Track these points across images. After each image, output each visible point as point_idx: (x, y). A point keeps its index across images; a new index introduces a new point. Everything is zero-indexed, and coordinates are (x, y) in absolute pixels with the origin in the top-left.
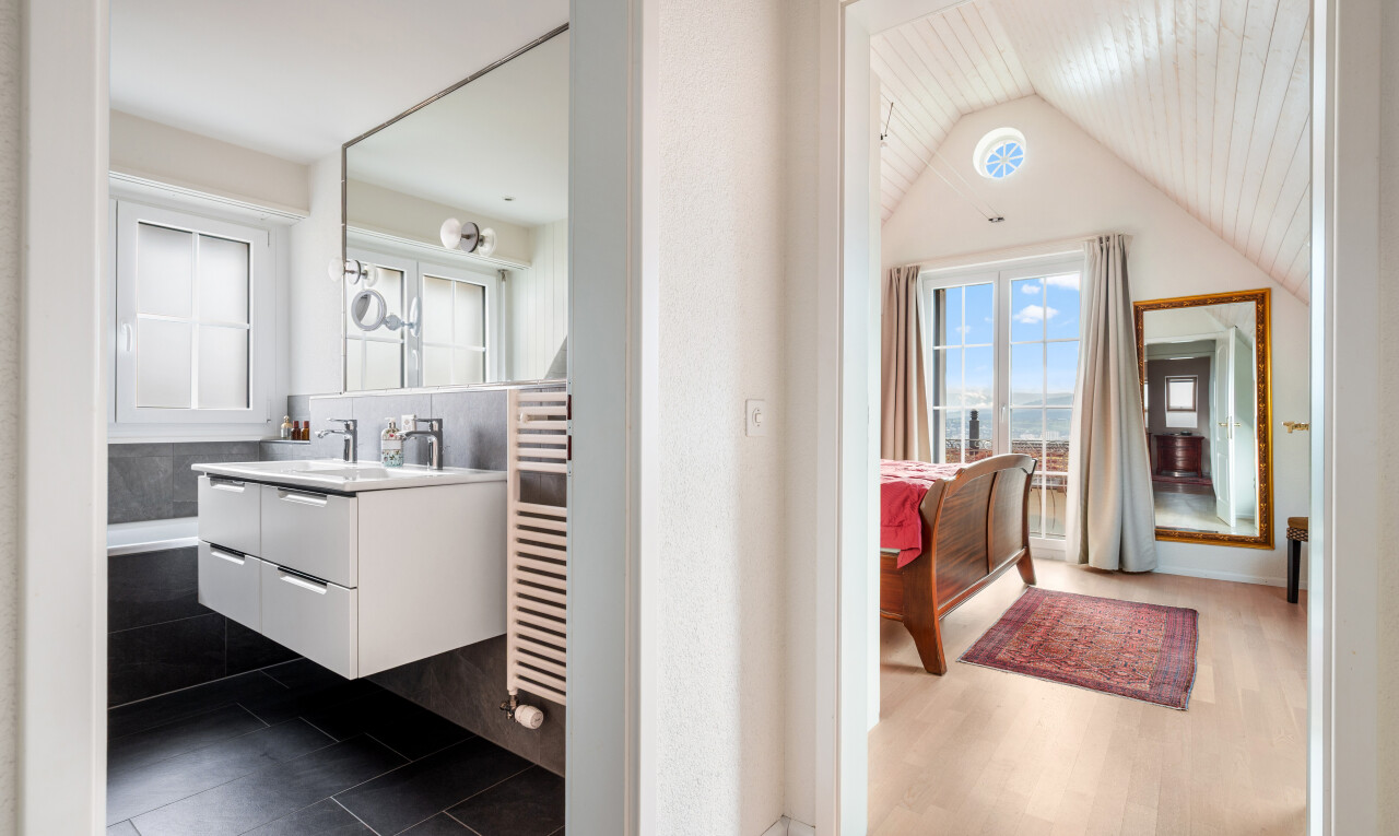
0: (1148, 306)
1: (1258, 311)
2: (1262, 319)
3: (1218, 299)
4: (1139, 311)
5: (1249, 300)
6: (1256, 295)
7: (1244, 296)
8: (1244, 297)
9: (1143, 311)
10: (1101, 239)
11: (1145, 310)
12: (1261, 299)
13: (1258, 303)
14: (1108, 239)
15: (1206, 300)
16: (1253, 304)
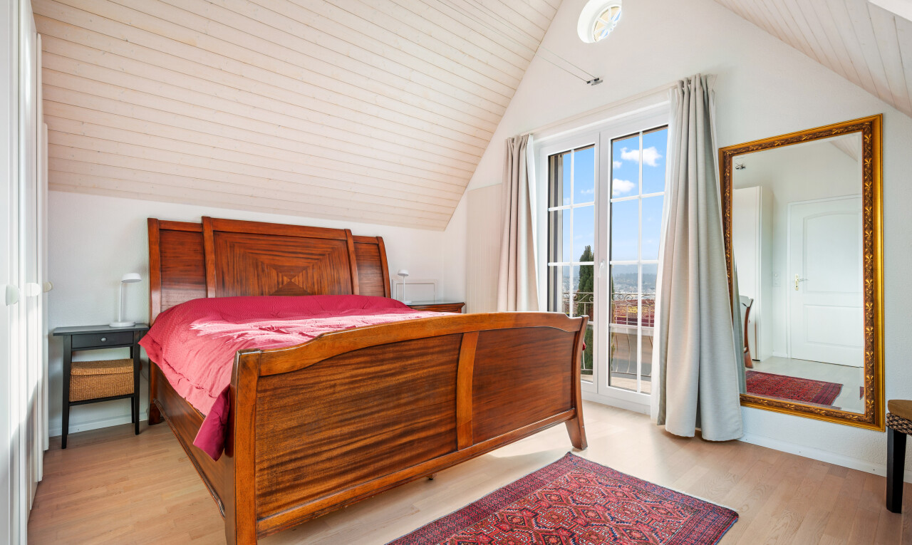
0: (736, 150)
1: (864, 143)
2: (871, 152)
3: (814, 134)
4: (726, 157)
5: (853, 131)
6: (863, 124)
7: (846, 127)
8: (846, 129)
9: (731, 156)
10: (683, 83)
11: (733, 155)
12: (870, 129)
13: (864, 134)
14: (689, 82)
15: (801, 137)
16: (859, 134)
